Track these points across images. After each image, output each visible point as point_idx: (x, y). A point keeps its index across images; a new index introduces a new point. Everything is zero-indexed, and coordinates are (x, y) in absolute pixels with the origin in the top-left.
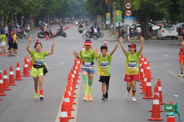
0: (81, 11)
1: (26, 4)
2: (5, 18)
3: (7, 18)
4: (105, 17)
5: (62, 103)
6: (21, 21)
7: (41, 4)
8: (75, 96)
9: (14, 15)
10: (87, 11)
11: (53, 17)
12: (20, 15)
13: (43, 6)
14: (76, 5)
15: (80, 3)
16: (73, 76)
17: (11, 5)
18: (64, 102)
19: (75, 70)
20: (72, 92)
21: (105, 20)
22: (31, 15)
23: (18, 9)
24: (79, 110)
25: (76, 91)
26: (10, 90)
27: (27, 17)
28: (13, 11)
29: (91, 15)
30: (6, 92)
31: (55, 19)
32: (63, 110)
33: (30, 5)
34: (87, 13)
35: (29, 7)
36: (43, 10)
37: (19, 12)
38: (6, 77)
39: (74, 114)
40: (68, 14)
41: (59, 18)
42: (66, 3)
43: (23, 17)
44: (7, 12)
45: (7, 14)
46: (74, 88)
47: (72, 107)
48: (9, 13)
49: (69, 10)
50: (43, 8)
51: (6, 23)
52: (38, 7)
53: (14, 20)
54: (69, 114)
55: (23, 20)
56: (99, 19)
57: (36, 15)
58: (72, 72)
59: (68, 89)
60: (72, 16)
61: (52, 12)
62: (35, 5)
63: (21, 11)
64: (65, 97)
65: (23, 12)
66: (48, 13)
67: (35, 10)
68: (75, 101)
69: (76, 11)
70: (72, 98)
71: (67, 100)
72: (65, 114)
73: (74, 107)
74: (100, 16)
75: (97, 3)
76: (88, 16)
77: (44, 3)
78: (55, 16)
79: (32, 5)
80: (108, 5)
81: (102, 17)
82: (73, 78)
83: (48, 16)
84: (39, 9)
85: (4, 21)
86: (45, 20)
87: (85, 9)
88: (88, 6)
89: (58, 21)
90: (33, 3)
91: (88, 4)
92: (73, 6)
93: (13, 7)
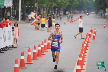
0: (91, 7)
1: (59, 1)
2: (47, 9)
3: (48, 9)
4: (105, 11)
5: (78, 60)
6: (56, 11)
7: (68, 1)
8: (85, 57)
9: (52, 8)
10: (95, 7)
11: (75, 10)
12: (55, 8)
13: (69, 3)
14: (88, 3)
15: (90, 2)
16: (85, 45)
17: (50, 2)
18: (79, 60)
19: (86, 41)
20: (84, 54)
21: (105, 12)
22: (62, 8)
23: (54, 4)
24: (87, 65)
25: (86, 54)
26: (48, 51)
27: (59, 9)
28: (51, 5)
29: (97, 9)
30: (45, 53)
31: (76, 11)
32: (78, 65)
33: (61, 2)
34: (95, 8)
35: (60, 3)
36: (69, 5)
37: (55, 6)
38: (45, 44)
39: (84, 67)
40: (83, 8)
41: (78, 10)
42: (83, 1)
43: (57, 9)
44: (48, 5)
45: (48, 7)
46: (85, 52)
47: (83, 63)
48: (49, 6)
49: (84, 6)
50: (69, 4)
51: (47, 12)
52: (66, 3)
53: (52, 11)
54: (82, 67)
55: (57, 11)
56: (101, 12)
57: (65, 8)
58: (84, 42)
59: (82, 52)
60: (86, 10)
61: (74, 6)
62: (64, 2)
63: (56, 5)
64: (80, 57)
65: (57, 6)
66: (72, 7)
67: (64, 5)
68: (85, 59)
69: (88, 7)
70: (84, 58)
71: (81, 59)
72: (79, 67)
73: (85, 63)
74: (102, 10)
75: (100, 2)
76: (95, 10)
77: (70, 1)
78: (76, 9)
79: (63, 2)
80: (107, 3)
81: (103, 11)
82: (85, 46)
83: (72, 9)
84: (66, 4)
85: (46, 11)
86: (70, 11)
87: (93, 6)
88: (95, 4)
89: (77, 12)
90: (63, 1)
91: (95, 3)
92: (87, 4)
93: (52, 2)
